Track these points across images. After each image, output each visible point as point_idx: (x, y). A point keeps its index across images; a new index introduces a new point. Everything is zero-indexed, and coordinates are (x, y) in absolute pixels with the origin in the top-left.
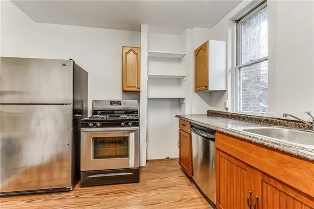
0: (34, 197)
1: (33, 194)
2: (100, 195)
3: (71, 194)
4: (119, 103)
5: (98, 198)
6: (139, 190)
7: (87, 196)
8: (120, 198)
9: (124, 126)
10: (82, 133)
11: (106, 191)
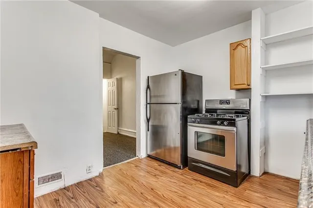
0: (162, 164)
1: (163, 162)
2: (196, 180)
3: (181, 171)
4: (227, 102)
5: (194, 182)
6: (230, 193)
7: (188, 177)
8: (209, 191)
9: (220, 125)
10: (189, 127)
11: (203, 180)
